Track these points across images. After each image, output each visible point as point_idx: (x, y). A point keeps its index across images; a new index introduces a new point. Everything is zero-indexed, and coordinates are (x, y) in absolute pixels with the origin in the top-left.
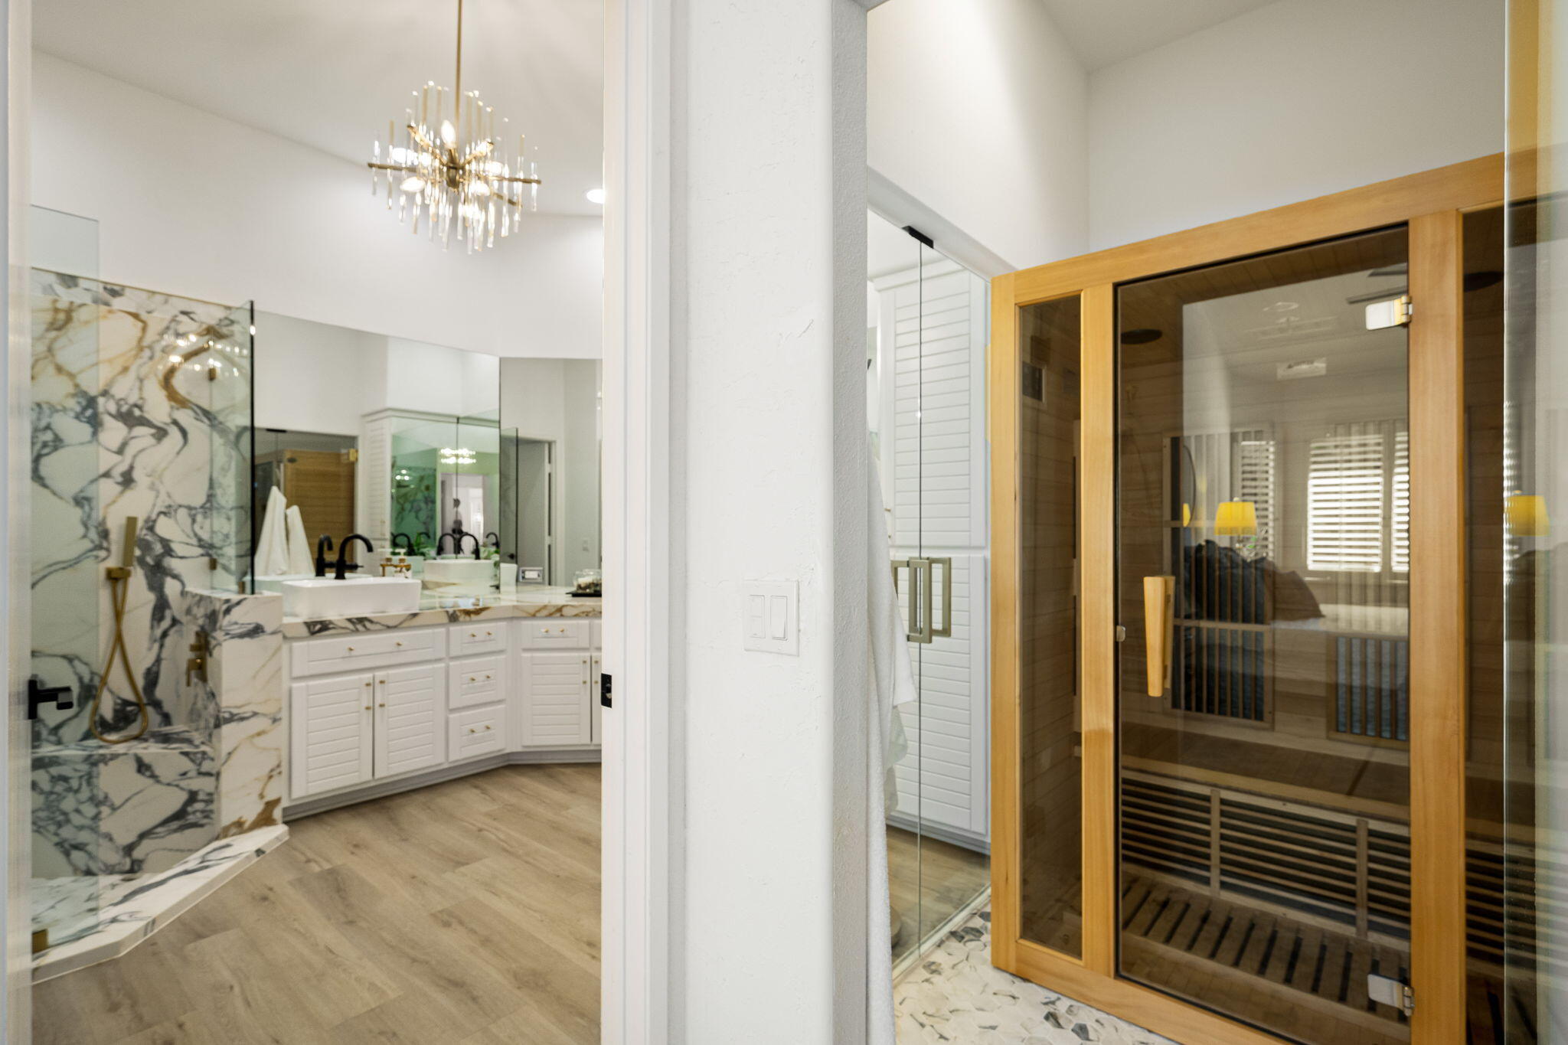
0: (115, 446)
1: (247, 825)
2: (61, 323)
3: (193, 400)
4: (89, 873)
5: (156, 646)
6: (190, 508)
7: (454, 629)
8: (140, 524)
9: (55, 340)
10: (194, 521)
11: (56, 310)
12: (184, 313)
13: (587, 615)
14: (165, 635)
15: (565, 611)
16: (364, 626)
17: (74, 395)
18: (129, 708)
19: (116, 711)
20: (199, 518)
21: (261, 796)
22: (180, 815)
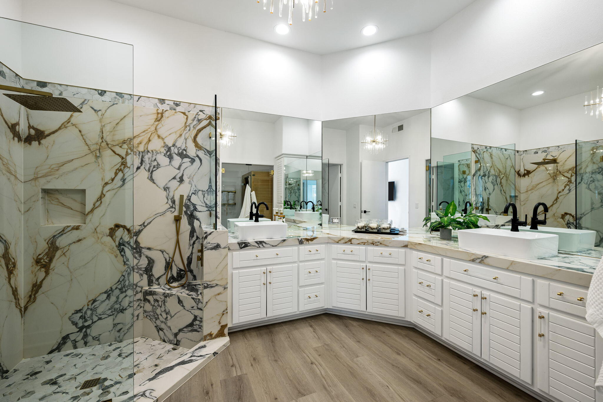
0: (177, 167)
1: (213, 336)
2: (159, 118)
3: (204, 146)
4: (164, 341)
5: (191, 247)
6: (203, 191)
7: (302, 247)
8: (185, 198)
9: (158, 124)
10: (204, 196)
11: (158, 113)
12: (200, 111)
13: (364, 244)
14: (194, 243)
15: (353, 241)
16: (263, 245)
17: (164, 147)
18: (182, 272)
19: (177, 273)
20: (206, 195)
21: (220, 323)
22: (191, 325)
